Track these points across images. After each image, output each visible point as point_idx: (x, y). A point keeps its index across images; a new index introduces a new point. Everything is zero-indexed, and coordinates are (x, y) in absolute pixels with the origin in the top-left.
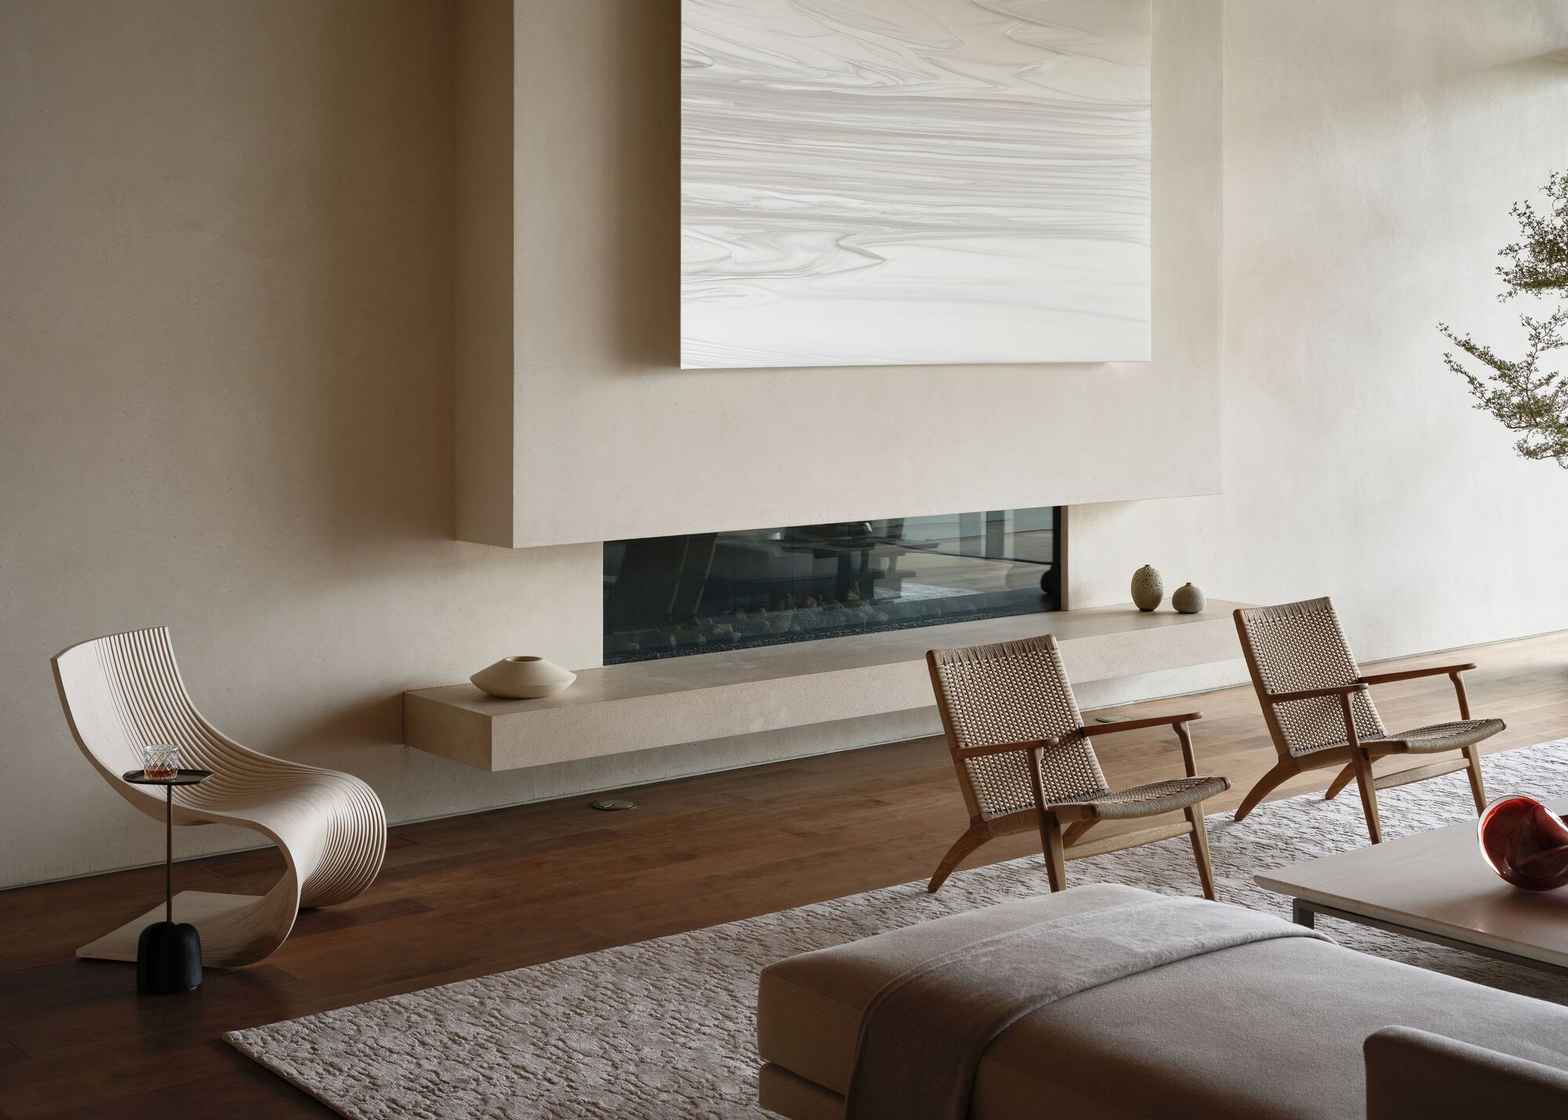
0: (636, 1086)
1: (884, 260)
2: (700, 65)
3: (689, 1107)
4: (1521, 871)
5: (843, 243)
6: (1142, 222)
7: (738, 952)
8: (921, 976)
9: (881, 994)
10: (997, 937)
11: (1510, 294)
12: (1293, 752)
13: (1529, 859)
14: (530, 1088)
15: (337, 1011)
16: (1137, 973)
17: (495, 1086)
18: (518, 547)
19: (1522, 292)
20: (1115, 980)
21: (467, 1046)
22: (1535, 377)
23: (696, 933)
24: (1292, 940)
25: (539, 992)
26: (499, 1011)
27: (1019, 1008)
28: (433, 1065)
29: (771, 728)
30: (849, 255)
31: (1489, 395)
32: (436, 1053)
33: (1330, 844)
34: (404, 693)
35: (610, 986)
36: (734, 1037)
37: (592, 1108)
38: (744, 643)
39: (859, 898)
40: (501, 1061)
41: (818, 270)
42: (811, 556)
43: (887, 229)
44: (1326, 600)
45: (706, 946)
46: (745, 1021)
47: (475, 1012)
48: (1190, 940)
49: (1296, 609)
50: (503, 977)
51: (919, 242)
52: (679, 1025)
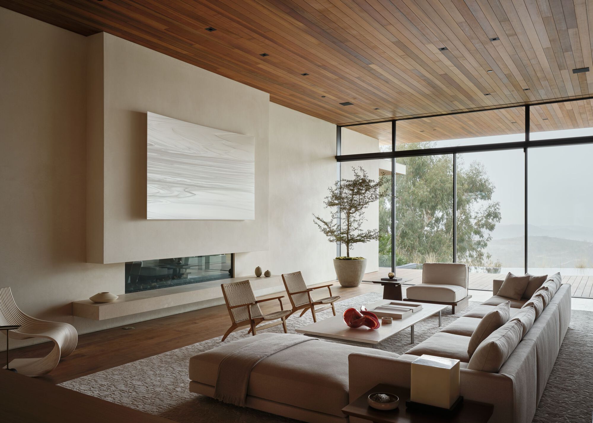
0: (154, 391)
1: (195, 194)
2: (152, 145)
3: (169, 394)
4: (353, 324)
5: (186, 190)
6: (253, 188)
7: (171, 358)
8: (232, 355)
9: (223, 360)
10: (248, 345)
11: (326, 207)
12: (296, 306)
13: (355, 321)
14: (126, 395)
15: (66, 382)
16: (283, 350)
17: (116, 395)
18: (105, 263)
19: (329, 207)
20: (278, 352)
21: (106, 387)
22: (332, 225)
23: (159, 355)
24: (313, 340)
25: (122, 372)
26: (112, 378)
27: (259, 359)
28: (98, 392)
29: (169, 307)
30: (187, 193)
31: (322, 229)
32: (97, 389)
33: (301, 325)
34: (72, 303)
35: (140, 369)
36: (176, 377)
37: (144, 398)
38: (159, 287)
39: (197, 344)
40: (116, 389)
41: (179, 196)
42: (167, 269)
43: (196, 187)
44: (300, 272)
45: (162, 358)
46: (178, 373)
47: (106, 379)
48: (292, 342)
49: (294, 274)
50: (111, 370)
51: (204, 191)
52: (161, 376)
